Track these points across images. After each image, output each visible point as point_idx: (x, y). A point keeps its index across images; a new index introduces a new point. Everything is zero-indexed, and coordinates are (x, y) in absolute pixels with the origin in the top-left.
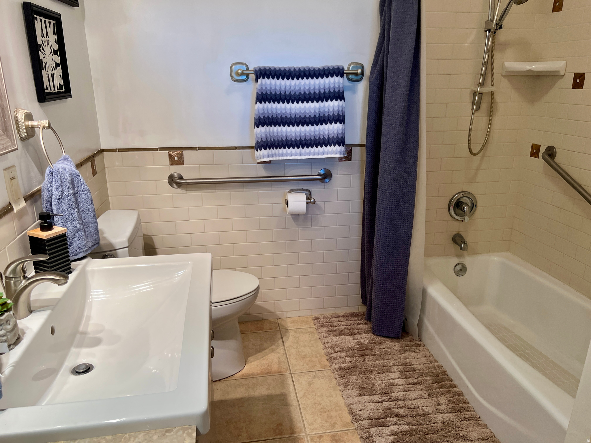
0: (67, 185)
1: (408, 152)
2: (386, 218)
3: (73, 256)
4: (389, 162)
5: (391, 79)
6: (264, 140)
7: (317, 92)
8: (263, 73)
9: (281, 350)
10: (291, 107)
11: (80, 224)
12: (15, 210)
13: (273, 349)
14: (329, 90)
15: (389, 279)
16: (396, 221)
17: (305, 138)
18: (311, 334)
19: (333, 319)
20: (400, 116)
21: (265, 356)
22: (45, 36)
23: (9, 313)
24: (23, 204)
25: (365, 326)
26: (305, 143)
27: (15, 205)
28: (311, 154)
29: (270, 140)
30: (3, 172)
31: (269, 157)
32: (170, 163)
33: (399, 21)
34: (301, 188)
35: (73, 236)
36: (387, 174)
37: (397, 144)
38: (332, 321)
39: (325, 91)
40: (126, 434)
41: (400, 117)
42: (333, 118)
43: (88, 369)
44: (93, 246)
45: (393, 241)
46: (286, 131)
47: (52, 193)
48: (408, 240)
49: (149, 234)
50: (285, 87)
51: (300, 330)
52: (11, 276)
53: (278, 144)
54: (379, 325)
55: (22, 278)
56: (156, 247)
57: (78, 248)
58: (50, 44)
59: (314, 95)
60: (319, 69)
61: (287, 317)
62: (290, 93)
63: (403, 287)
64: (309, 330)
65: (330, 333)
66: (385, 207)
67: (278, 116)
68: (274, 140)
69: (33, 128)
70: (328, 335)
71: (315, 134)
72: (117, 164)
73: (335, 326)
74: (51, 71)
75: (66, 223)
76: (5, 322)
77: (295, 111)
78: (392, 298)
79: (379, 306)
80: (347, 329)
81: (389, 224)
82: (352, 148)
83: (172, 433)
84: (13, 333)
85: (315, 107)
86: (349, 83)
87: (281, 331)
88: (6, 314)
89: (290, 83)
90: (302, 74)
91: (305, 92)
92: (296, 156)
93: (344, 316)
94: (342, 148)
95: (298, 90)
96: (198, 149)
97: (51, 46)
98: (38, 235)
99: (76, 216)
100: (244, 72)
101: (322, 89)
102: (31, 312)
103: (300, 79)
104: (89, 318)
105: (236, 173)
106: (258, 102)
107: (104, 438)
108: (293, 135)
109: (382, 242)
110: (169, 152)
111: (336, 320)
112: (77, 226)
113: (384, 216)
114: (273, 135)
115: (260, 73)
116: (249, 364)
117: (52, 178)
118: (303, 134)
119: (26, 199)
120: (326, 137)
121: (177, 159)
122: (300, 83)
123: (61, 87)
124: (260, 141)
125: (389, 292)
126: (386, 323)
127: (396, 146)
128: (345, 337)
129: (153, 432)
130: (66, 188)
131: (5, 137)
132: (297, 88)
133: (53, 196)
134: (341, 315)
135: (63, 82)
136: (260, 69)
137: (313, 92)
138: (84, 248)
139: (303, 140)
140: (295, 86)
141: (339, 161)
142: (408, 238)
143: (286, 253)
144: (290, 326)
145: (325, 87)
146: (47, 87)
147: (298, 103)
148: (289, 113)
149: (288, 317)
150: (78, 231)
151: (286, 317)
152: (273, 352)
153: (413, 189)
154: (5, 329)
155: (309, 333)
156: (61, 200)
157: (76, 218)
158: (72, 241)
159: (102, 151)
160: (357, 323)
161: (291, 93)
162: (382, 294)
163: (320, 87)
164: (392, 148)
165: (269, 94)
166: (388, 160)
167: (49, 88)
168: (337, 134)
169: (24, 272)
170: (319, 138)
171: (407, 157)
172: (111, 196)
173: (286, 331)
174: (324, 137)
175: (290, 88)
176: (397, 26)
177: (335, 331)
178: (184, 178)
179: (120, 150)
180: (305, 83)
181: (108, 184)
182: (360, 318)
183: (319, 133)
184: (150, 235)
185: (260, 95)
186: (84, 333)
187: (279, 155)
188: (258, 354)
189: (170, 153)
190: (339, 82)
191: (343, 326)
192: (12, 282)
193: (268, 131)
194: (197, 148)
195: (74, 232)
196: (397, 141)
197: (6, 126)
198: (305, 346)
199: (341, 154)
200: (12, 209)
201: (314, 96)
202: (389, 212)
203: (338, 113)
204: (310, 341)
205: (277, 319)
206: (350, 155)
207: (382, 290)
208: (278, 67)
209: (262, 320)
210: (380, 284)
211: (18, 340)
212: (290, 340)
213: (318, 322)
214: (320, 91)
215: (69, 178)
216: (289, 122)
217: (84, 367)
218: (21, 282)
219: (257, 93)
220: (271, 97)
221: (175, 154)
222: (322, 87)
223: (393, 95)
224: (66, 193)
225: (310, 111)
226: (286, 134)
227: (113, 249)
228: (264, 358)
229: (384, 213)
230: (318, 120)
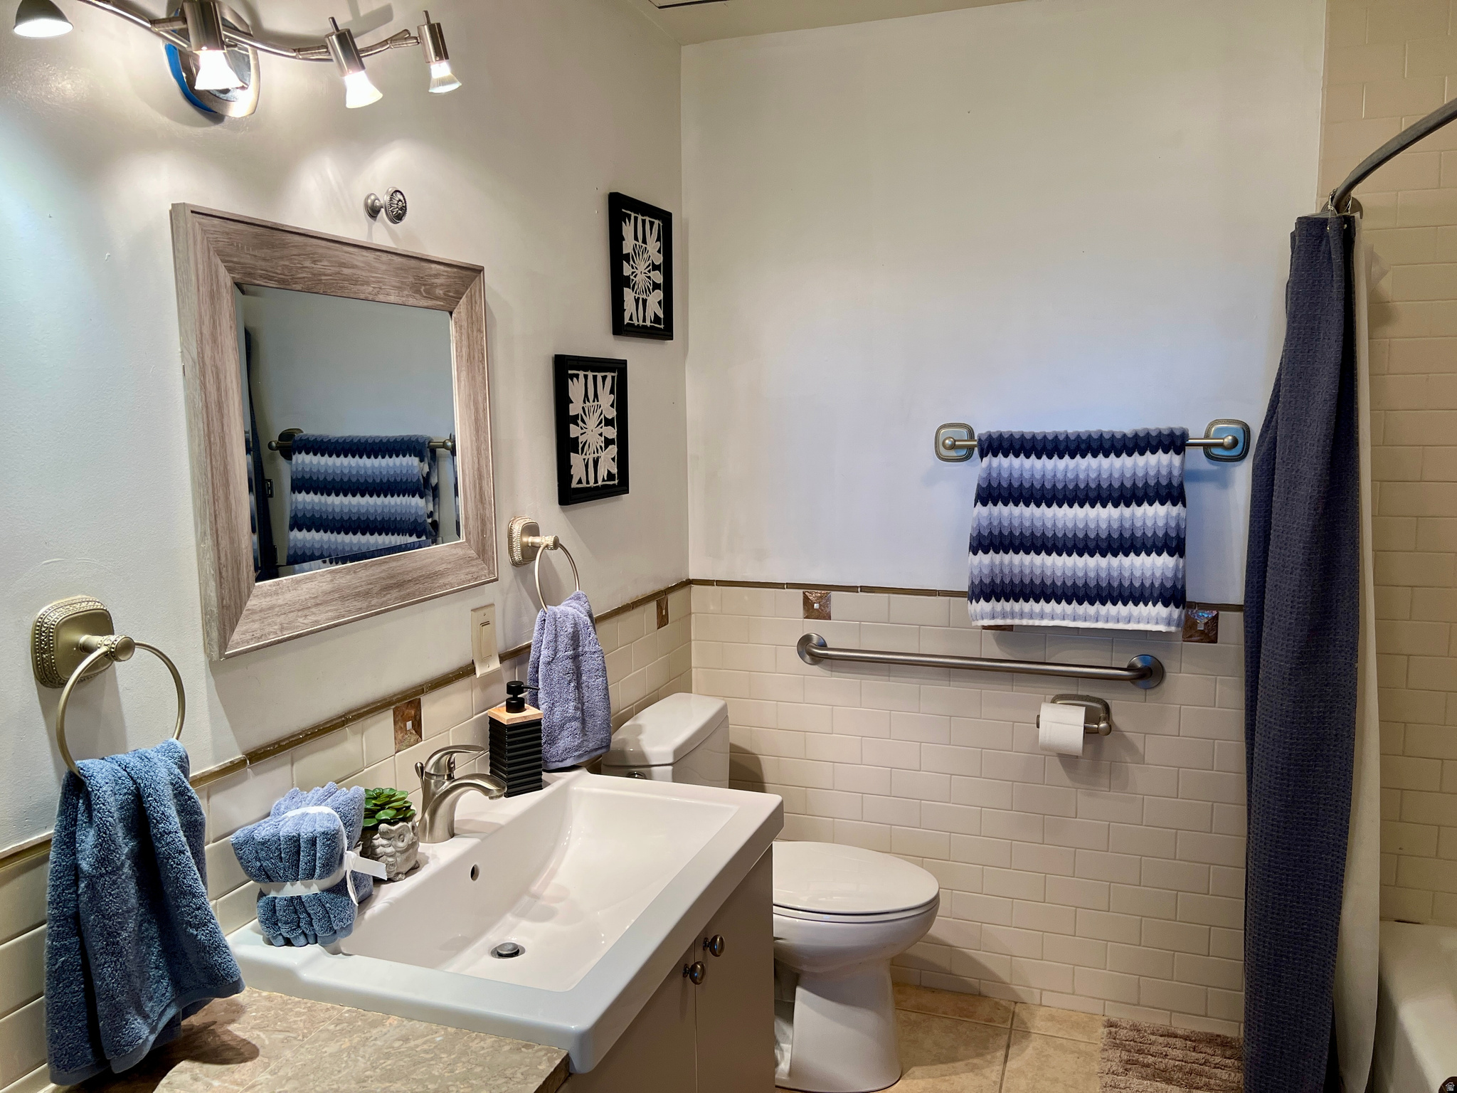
0: (564, 640)
1: (1335, 635)
2: (1274, 794)
3: (556, 761)
4: (1280, 656)
5: (1284, 462)
6: (985, 582)
7: (1116, 485)
8: (995, 445)
9: (993, 1073)
10: (1055, 514)
11: (576, 708)
12: (478, 673)
13: (976, 1064)
14: (1145, 481)
15: (1288, 957)
16: (1304, 805)
17: (1086, 582)
18: (1082, 1059)
19: (1153, 1038)
20: (1304, 548)
21: (950, 1074)
22: (591, 399)
23: (405, 823)
24: (495, 665)
25: (1233, 1074)
26: (1086, 592)
27: (479, 666)
28: (1099, 619)
29: (1002, 581)
30: (470, 613)
31: (993, 618)
32: (805, 614)
33: (1302, 336)
34: (1085, 693)
35: (562, 727)
36: (1275, 683)
37: (1297, 614)
38: (1149, 1042)
39: (1134, 482)
40: (474, 1032)
41: (1303, 551)
42: (1154, 542)
43: (515, 952)
44: (596, 750)
45: (1295, 856)
46: (1043, 565)
47: (540, 651)
48: (1338, 862)
49: (754, 751)
50: (1042, 473)
51: (1059, 1041)
52: (432, 772)
53: (1021, 590)
54: (1261, 1077)
55: (446, 777)
56: (766, 780)
57: (566, 749)
58: (599, 411)
59: (1110, 490)
60: (1125, 435)
61: (1041, 1005)
62: (1054, 485)
63: (1323, 987)
64: (1082, 1046)
65: (1129, 1066)
66: (1271, 766)
67: (1024, 531)
68: (1011, 581)
69: (535, 548)
70: (1121, 1070)
71: (1109, 574)
72: (712, 608)
73: (1151, 1055)
74: (594, 453)
75: (553, 704)
76: (397, 836)
77: (1065, 523)
78: (1297, 1011)
79: (1258, 1026)
80: (1181, 1069)
81: (1281, 811)
82: (1220, 612)
83: (530, 1050)
84: (404, 856)
85: (1110, 516)
86: (1211, 463)
87: (1013, 1031)
88: (401, 824)
89: (1055, 466)
90: (1083, 446)
91: (1088, 484)
92: (1064, 619)
93: (1188, 1036)
94: (1175, 612)
95: (1071, 480)
96: (859, 589)
97: (601, 414)
98: (499, 717)
99: (571, 695)
100: (957, 443)
101: (1128, 478)
102: (452, 835)
103: (1078, 456)
104: (553, 873)
105: (932, 646)
106: (979, 504)
107: (446, 1029)
108: (1059, 574)
109: (1264, 854)
110: (804, 593)
111: (1160, 1041)
112: (570, 711)
113: (1270, 787)
114: (1011, 571)
115: (989, 445)
116: (908, 1081)
117: (543, 628)
118: (1080, 574)
119: (503, 658)
120: (1137, 584)
121: (818, 607)
122: (1077, 465)
123: (610, 476)
124: (977, 583)
125: (1286, 993)
126: (1279, 1078)
127: (1296, 619)
128: (1167, 1086)
129: (508, 1042)
130: (561, 647)
131: (480, 561)
132: (1070, 475)
133: (541, 657)
134: (1180, 1032)
135: (616, 469)
136: (990, 436)
137: (1107, 485)
138: (576, 751)
139: (1081, 585)
140: (1066, 472)
141: (1184, 641)
142: (1338, 857)
143: (1043, 844)
144: (1039, 1026)
145: (1135, 474)
146: (580, 479)
147: (1071, 506)
148: (1050, 527)
149: (1044, 1003)
150: (570, 721)
151: (1039, 1003)
152: (972, 1070)
153: (1347, 729)
154: (395, 847)
155: (1078, 1053)
156: (552, 664)
157: (570, 698)
158: (559, 734)
159: (689, 582)
160: (1215, 1062)
161: (1057, 485)
162: (1267, 994)
163: (1123, 475)
164: (1285, 623)
165: (1006, 486)
166: (1276, 651)
167: (584, 480)
168: (1162, 579)
169: (451, 770)
170: (1121, 584)
171: (1331, 647)
172: (695, 668)
173: (1026, 1034)
174: (1131, 582)
175: (1055, 475)
176: (1296, 347)
177: (1148, 1066)
178: (828, 647)
179: (720, 583)
180: (1089, 466)
181: (693, 642)
182: (1228, 1053)
183: (1121, 573)
184: (756, 753)
185: (983, 488)
186: (536, 897)
187: (1022, 615)
188: (935, 1067)
189: (806, 593)
190: (1170, 465)
191: (1172, 1059)
192: (433, 781)
193: (997, 562)
194: (857, 587)
195: (563, 721)
196: (1297, 606)
197: (484, 545)
198: (1056, 1080)
199: (1169, 624)
200: (473, 671)
201: (1108, 493)
202: (1282, 780)
203: (1166, 532)
204: (1074, 1073)
205: (1016, 1003)
206: (1213, 630)
207: (1268, 984)
208: (1030, 433)
209: (979, 996)
210: (1262, 967)
211: (414, 869)
212: (1023, 1058)
213: (1110, 1033)
214: (1122, 484)
215: (570, 630)
216: (1050, 546)
217: (511, 947)
218: (444, 783)
219: (979, 485)
220: (1010, 494)
221: (816, 597)
222: (1128, 475)
223: (1287, 499)
224: (560, 654)
225: (1098, 524)
226: (1043, 571)
227: (646, 764)
228: (947, 1078)
229: (1270, 782)
230: (1117, 544)
